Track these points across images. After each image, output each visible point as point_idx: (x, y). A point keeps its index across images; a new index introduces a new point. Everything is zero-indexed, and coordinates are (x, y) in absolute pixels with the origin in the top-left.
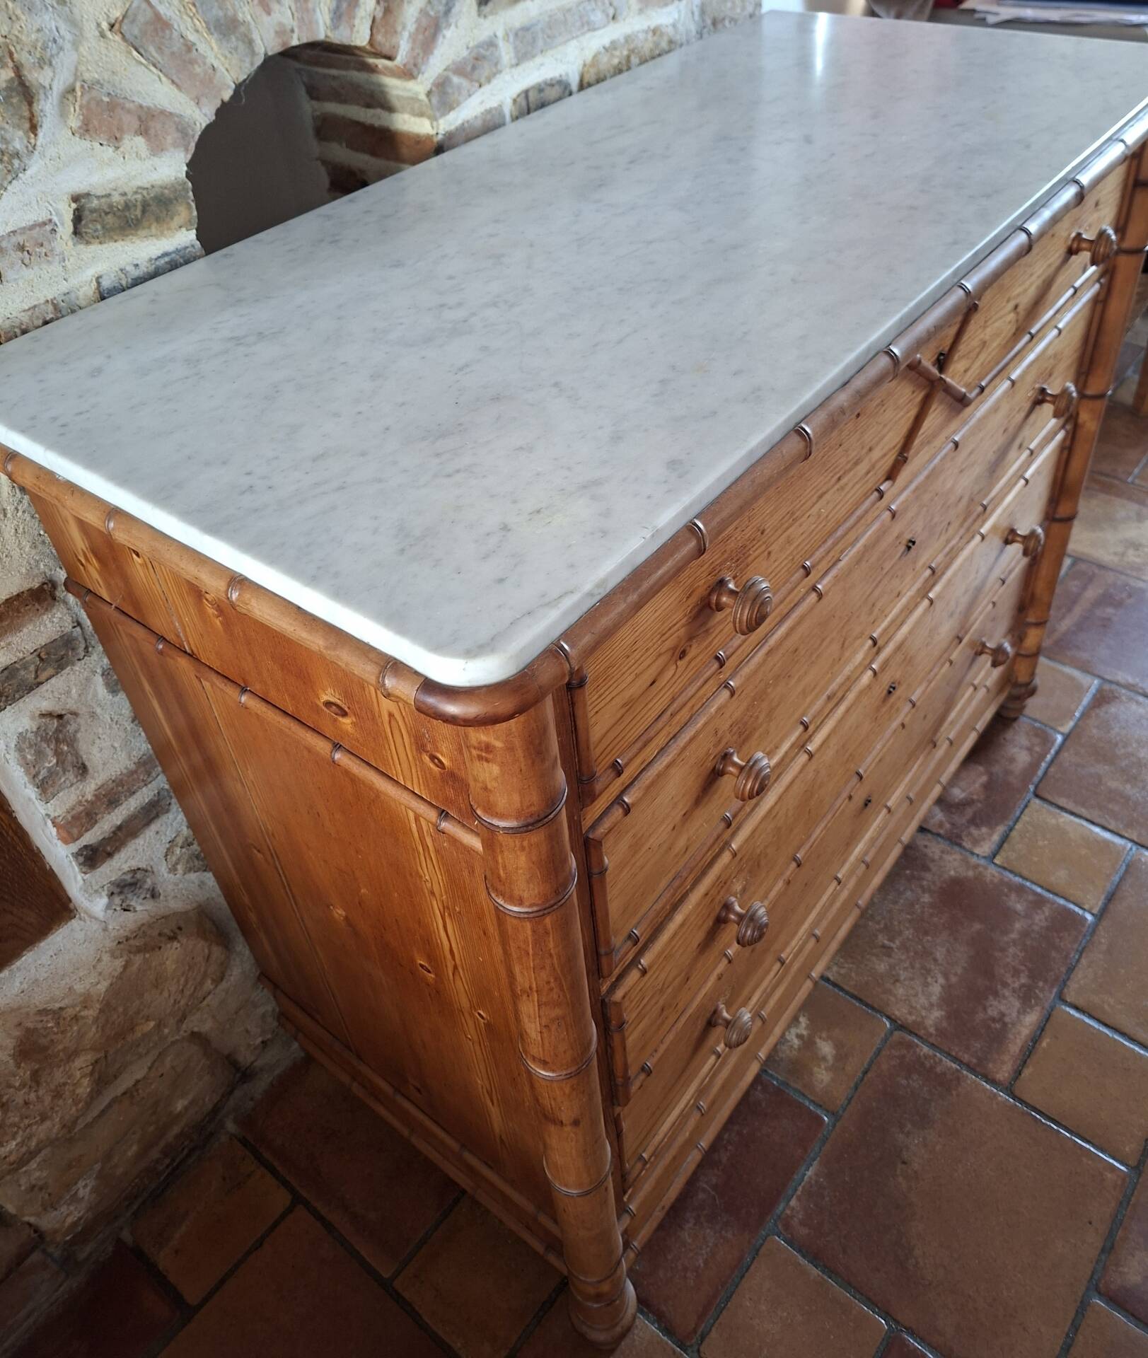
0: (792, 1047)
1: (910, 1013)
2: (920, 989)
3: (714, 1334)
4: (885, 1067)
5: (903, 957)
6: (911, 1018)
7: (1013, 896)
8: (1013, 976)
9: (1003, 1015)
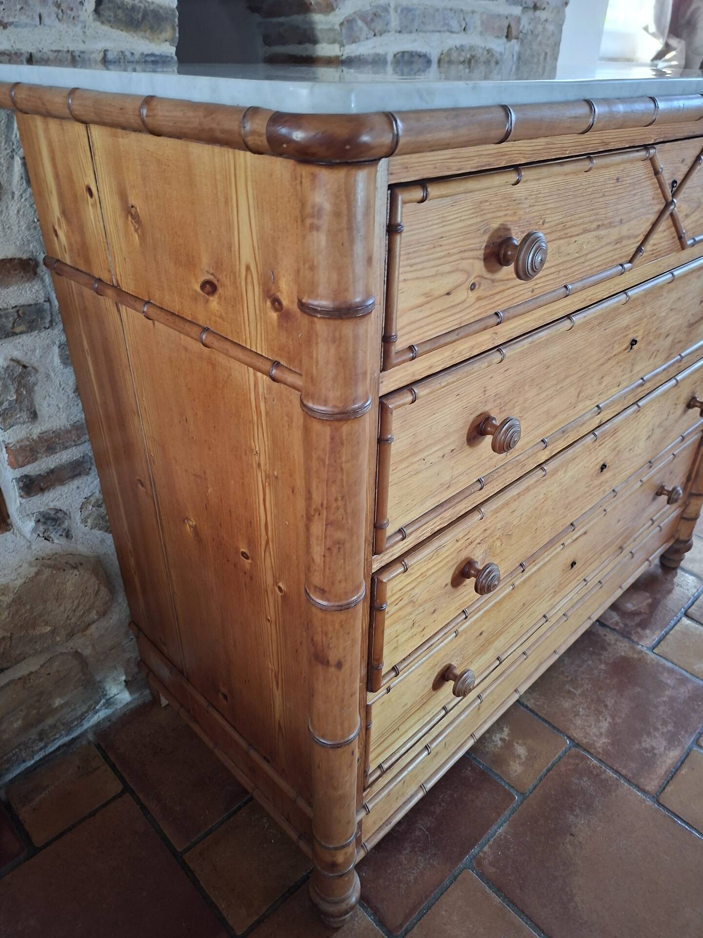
0: (496, 745)
1: (585, 737)
2: (593, 723)
3: (415, 930)
4: (563, 769)
5: (583, 701)
6: (585, 741)
7: (666, 675)
8: (662, 725)
9: (653, 748)
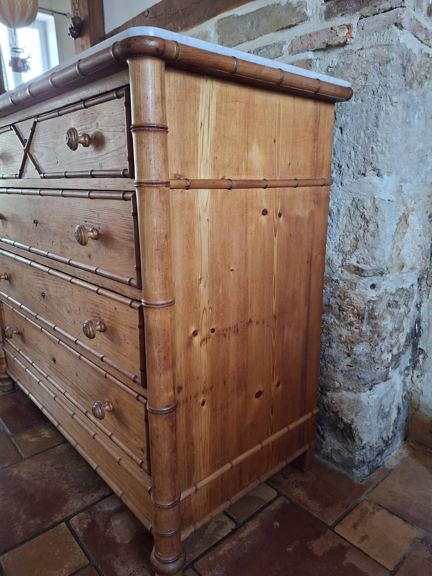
2: (29, 471)
8: (4, 504)
